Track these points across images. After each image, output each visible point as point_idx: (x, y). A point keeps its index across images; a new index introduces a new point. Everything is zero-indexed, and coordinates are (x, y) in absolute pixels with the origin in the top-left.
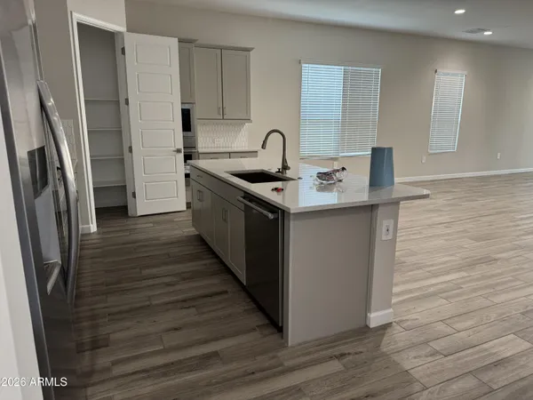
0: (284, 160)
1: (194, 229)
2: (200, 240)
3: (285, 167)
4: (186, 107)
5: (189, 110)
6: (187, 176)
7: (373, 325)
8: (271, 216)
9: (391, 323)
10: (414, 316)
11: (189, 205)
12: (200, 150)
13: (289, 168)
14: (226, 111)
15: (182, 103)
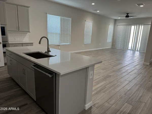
0: (48, 48)
1: (8, 75)
2: (12, 79)
3: (49, 51)
4: (3, 26)
5: (4, 28)
6: (4, 53)
7: (86, 109)
8: (50, 76)
9: (92, 106)
10: (97, 102)
11: (5, 64)
12: (10, 43)
13: (50, 51)
14: (20, 28)
15: (1, 24)
